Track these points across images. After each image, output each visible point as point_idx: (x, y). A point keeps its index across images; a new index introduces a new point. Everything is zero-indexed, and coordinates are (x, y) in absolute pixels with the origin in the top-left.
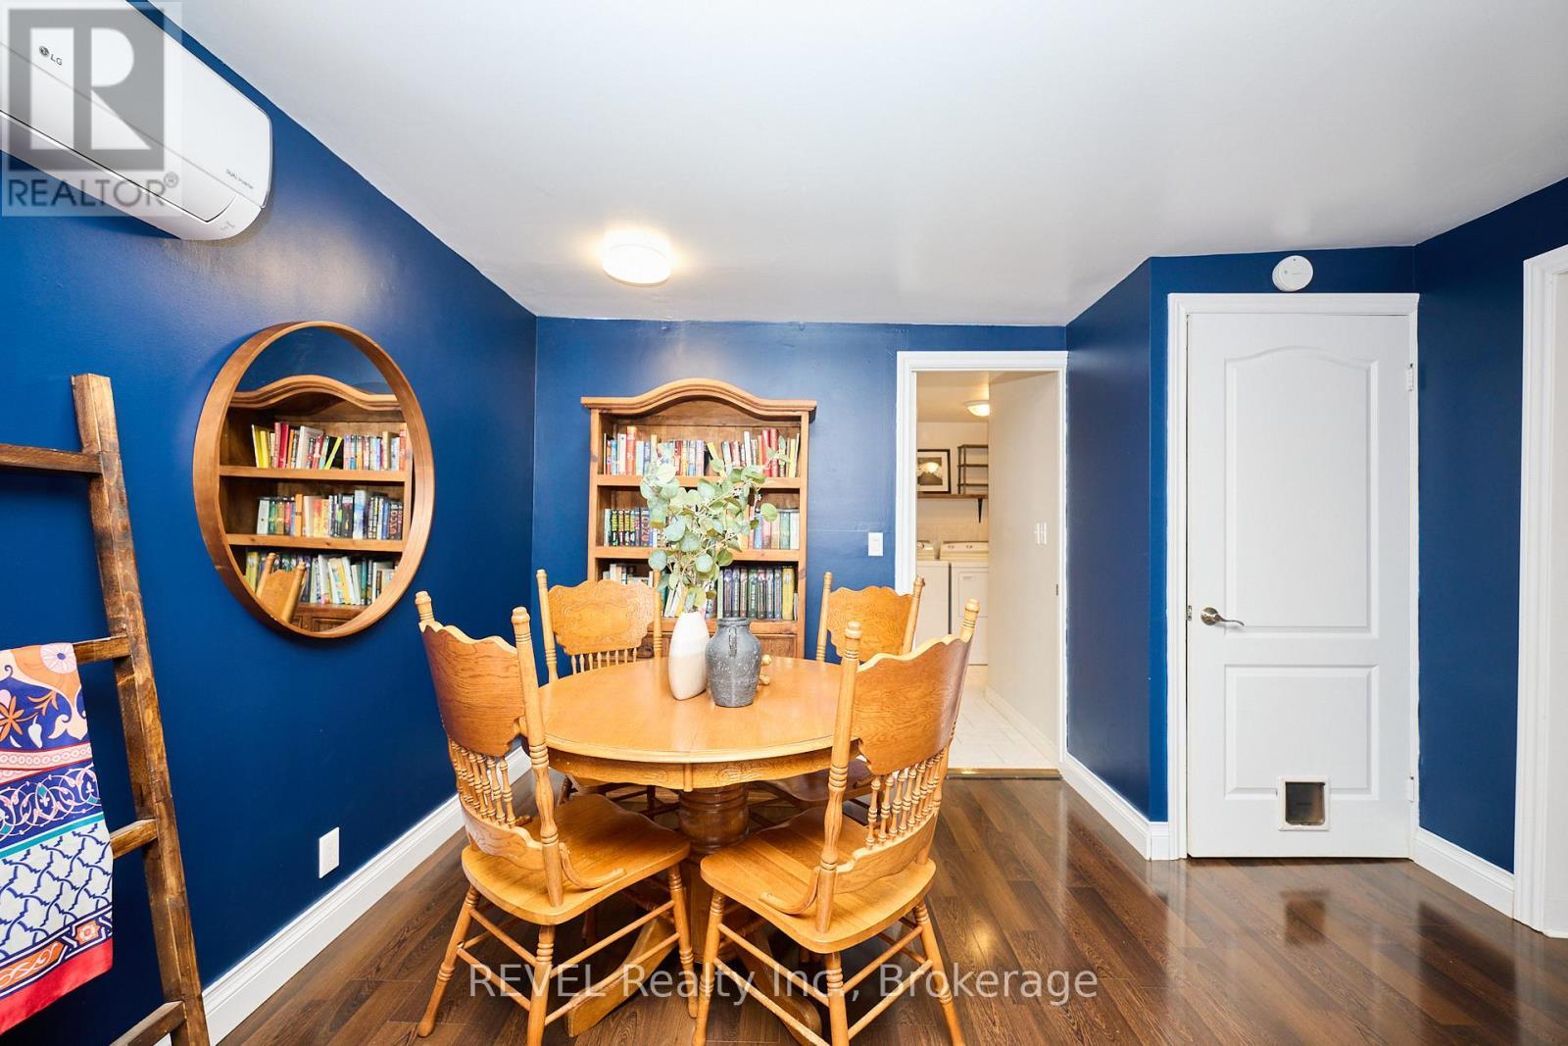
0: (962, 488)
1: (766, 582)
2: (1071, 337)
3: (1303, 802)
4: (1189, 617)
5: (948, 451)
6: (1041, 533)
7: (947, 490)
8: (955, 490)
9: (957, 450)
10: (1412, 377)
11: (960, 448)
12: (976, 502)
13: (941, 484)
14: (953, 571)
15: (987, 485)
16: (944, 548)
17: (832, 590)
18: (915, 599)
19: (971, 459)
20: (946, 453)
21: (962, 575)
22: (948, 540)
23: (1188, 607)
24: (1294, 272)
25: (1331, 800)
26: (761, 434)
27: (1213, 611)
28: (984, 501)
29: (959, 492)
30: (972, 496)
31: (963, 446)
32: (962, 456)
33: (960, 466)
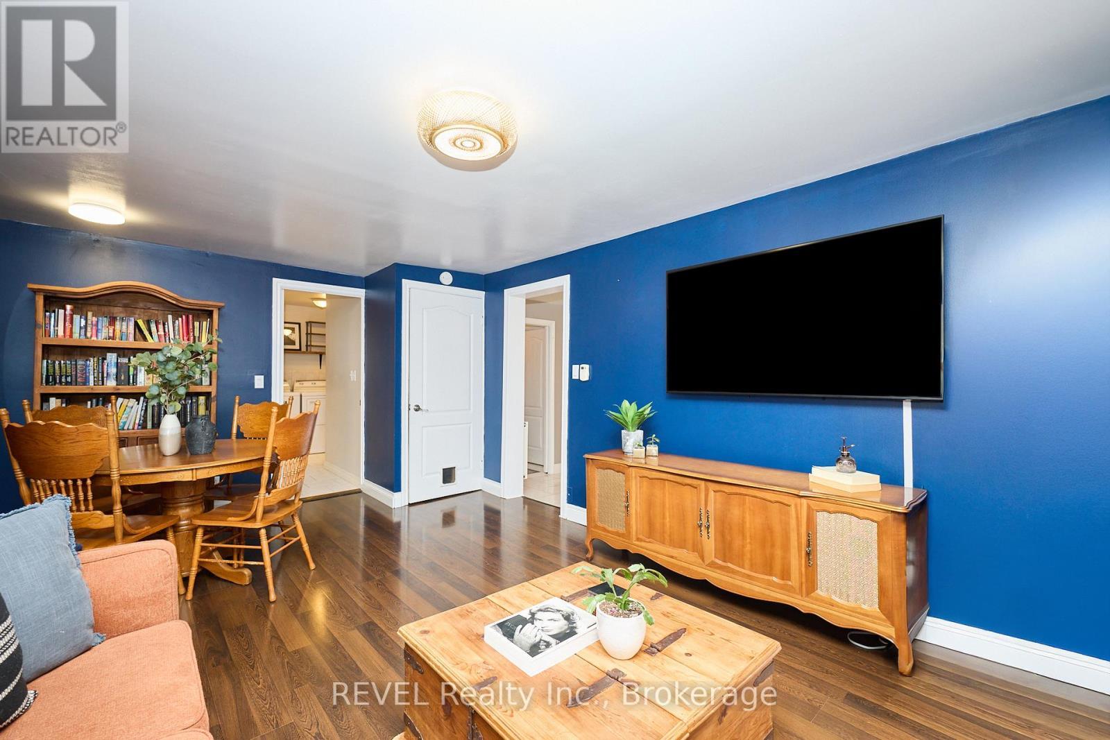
0: (309, 348)
1: (186, 405)
2: (366, 282)
3: (448, 475)
4: (409, 409)
5: (299, 324)
6: (353, 376)
7: (298, 348)
8: (304, 349)
9: (305, 324)
10: (483, 321)
11: (307, 323)
12: (318, 356)
13: (295, 344)
14: (303, 398)
15: (325, 347)
16: (297, 385)
17: (240, 404)
18: (290, 406)
19: (315, 330)
20: (298, 325)
21: (309, 401)
22: (298, 379)
23: (409, 405)
24: (446, 278)
25: (458, 474)
26: (182, 317)
27: (418, 406)
28: (323, 356)
29: (307, 350)
30: (316, 353)
31: (310, 322)
32: (309, 328)
33: (307, 334)
